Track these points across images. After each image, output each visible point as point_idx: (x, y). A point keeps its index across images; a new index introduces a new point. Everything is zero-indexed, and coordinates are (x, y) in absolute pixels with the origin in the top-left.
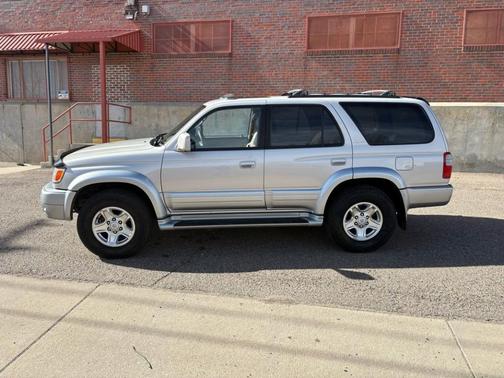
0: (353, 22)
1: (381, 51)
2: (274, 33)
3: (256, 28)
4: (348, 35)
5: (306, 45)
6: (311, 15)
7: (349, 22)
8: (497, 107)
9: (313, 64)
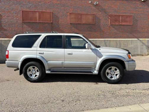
0: (37, 14)
1: (47, 23)
2: (10, 15)
3: (3, 13)
4: (36, 18)
5: (22, 19)
6: (23, 10)
7: (36, 13)
8: (80, 40)
9: (25, 26)
